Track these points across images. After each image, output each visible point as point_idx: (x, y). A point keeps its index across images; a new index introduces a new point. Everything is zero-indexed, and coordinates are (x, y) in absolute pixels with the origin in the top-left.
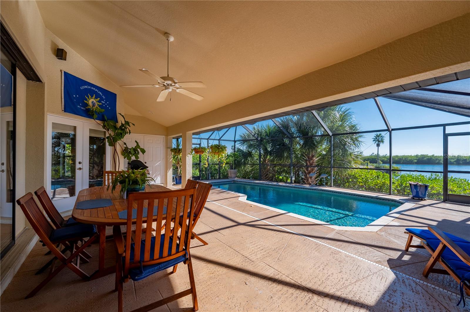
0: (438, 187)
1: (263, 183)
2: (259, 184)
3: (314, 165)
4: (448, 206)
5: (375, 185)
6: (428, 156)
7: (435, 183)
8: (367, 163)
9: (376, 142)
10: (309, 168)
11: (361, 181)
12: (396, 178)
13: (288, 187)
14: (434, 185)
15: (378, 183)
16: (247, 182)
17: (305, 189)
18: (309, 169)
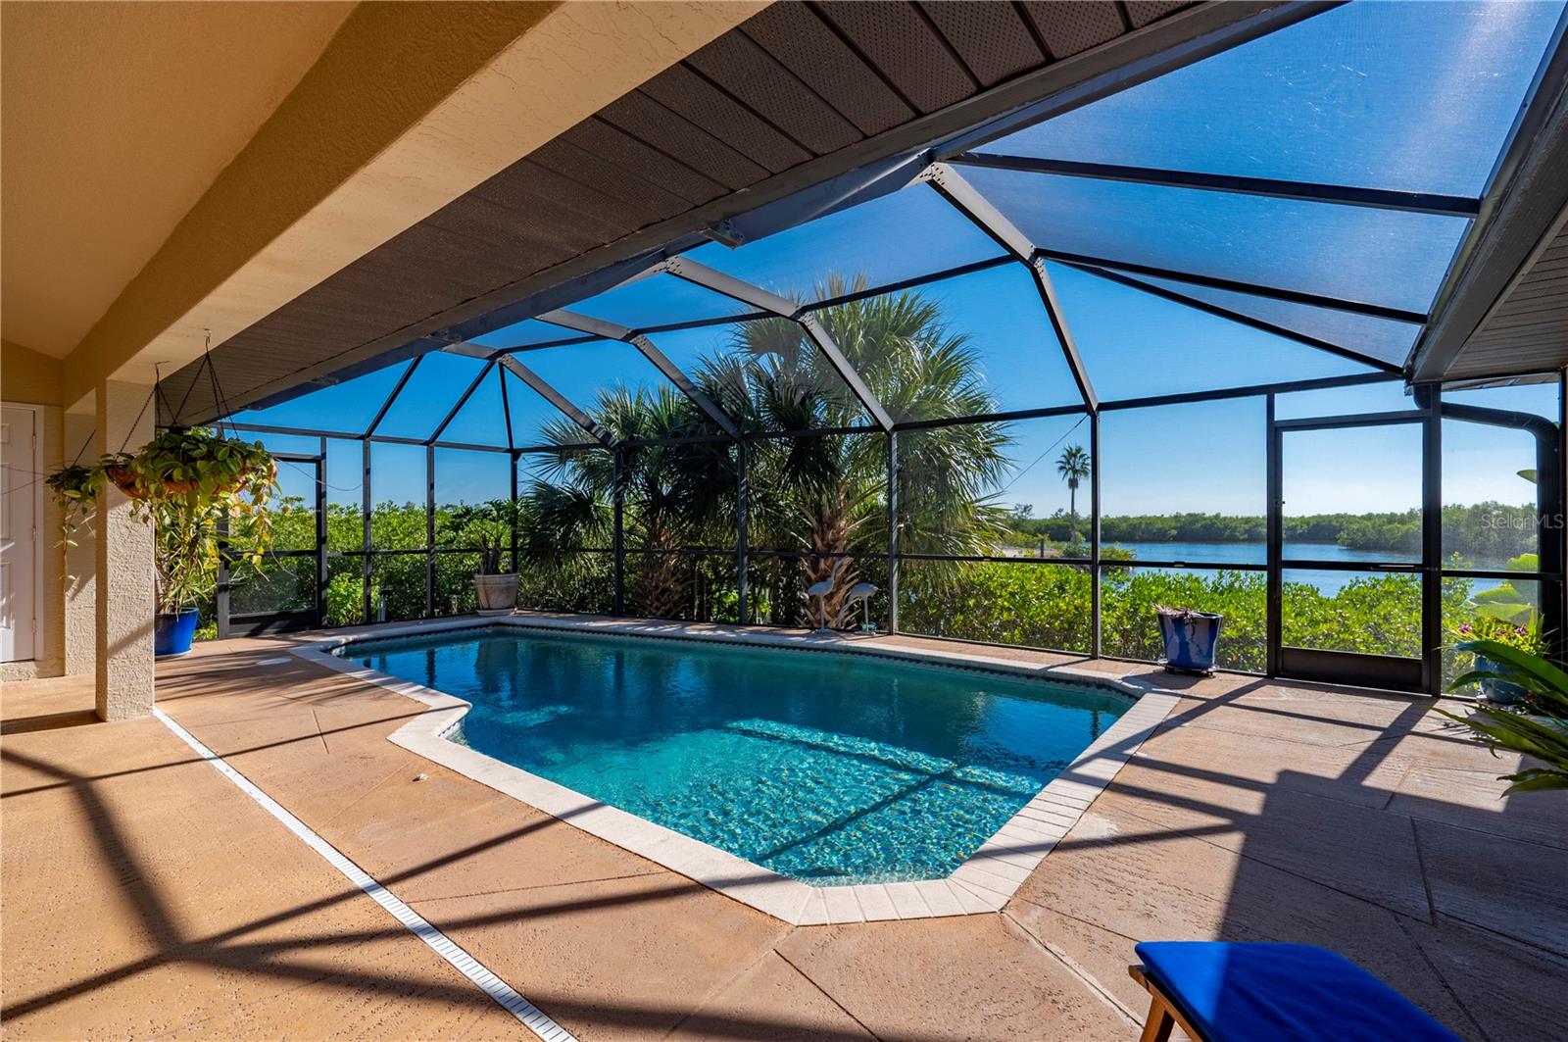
0: (1244, 618)
1: (620, 631)
2: (604, 633)
3: (839, 550)
4: (1284, 698)
5: (1052, 617)
6: (1205, 519)
7: (1231, 602)
8: (1042, 541)
9: (1067, 473)
10: (822, 561)
11: (1006, 603)
12: (1121, 590)
13: (721, 642)
14: (1231, 611)
15: (1059, 610)
16: (552, 629)
17: (788, 648)
18: (822, 565)
